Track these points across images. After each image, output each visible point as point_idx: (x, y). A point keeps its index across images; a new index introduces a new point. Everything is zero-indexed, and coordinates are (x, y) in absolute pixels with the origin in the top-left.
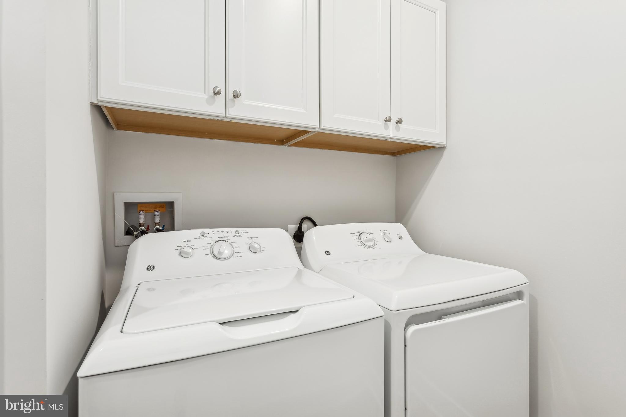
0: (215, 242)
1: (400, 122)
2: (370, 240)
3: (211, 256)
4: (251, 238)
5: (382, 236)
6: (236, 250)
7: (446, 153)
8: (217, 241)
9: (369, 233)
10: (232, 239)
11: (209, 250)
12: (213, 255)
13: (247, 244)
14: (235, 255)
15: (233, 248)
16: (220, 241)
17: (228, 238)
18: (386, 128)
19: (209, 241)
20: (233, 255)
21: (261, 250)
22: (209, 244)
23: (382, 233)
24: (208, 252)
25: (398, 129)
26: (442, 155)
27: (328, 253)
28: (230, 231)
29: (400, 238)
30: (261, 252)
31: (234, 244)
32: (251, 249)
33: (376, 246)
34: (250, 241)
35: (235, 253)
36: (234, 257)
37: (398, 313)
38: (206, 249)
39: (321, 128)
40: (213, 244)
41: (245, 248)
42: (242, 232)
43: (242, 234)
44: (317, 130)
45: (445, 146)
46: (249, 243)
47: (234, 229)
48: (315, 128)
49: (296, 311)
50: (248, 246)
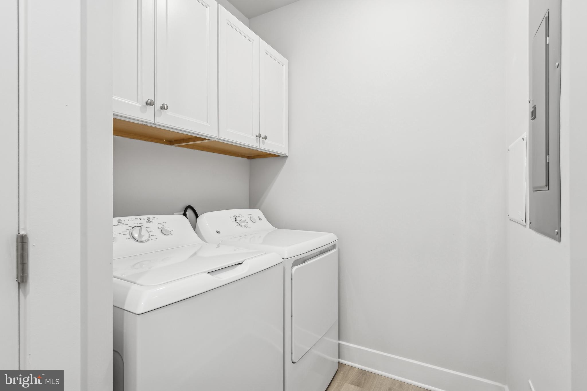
0: (132, 228)
1: (265, 138)
2: (244, 222)
3: (132, 240)
4: (161, 223)
5: (249, 218)
6: (151, 233)
7: (288, 160)
8: (134, 227)
9: (242, 216)
10: (146, 225)
11: (129, 235)
12: (133, 239)
13: (159, 228)
14: (152, 237)
15: (149, 232)
16: (136, 226)
17: (142, 224)
18: (257, 142)
19: (127, 227)
20: (150, 238)
21: (171, 233)
22: (127, 230)
23: (249, 216)
24: (128, 236)
25: (263, 143)
26: (285, 162)
27: (218, 232)
28: (142, 219)
29: (260, 219)
30: (171, 234)
31: (148, 229)
32: (163, 232)
33: (247, 225)
34: (160, 226)
35: (151, 236)
36: (151, 239)
37: (289, 260)
38: (126, 234)
39: (218, 138)
40: (131, 230)
41: (158, 232)
42: (153, 218)
43: (153, 221)
44: (215, 139)
45: (288, 156)
46: (160, 228)
47: (146, 217)
48: (214, 138)
49: (242, 263)
50: (159, 230)
